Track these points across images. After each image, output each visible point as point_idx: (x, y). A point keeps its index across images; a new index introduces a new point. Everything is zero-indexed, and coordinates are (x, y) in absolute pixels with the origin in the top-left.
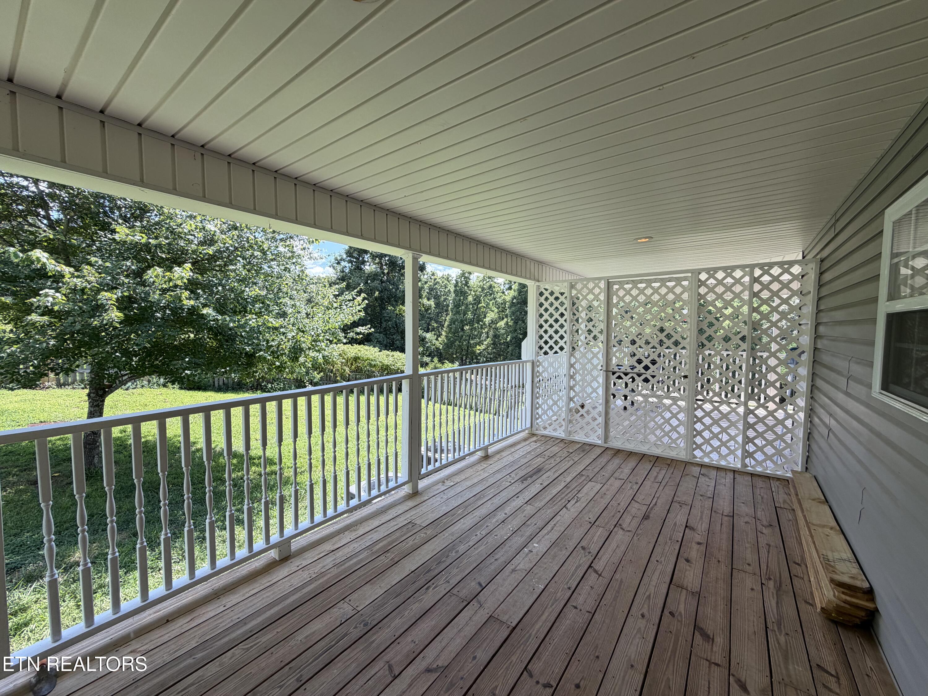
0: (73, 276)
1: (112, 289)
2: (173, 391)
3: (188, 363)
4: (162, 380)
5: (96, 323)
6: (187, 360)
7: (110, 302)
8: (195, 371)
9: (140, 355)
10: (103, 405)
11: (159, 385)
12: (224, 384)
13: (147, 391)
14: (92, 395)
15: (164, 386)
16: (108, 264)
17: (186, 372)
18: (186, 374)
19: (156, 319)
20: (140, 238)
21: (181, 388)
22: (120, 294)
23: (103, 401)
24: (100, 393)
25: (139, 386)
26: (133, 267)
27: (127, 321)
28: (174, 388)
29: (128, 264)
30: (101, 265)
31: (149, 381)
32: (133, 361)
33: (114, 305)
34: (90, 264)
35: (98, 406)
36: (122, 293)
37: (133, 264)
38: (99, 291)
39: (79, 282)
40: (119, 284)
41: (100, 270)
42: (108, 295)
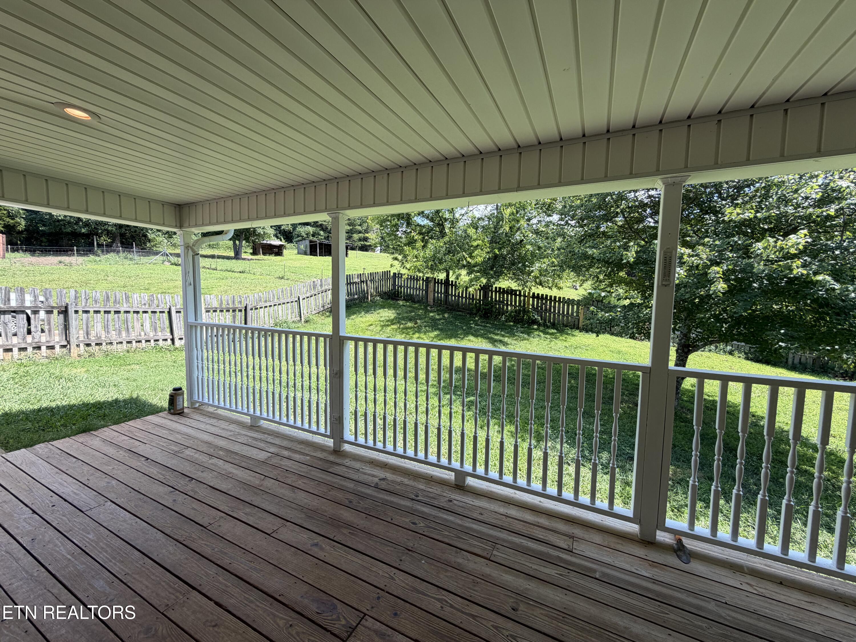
0: (689, 256)
1: (718, 264)
2: (738, 360)
3: (783, 335)
4: (729, 348)
5: (702, 293)
6: (782, 331)
7: (718, 276)
8: (792, 345)
9: (729, 322)
10: (686, 360)
11: (725, 352)
12: (800, 363)
13: (713, 355)
14: (679, 351)
15: (731, 353)
16: (717, 242)
17: (780, 343)
18: (780, 346)
19: (753, 290)
20: (749, 215)
21: (747, 358)
22: (725, 268)
23: (687, 357)
24: (686, 350)
25: (706, 350)
26: (740, 242)
27: (730, 292)
28: (739, 357)
29: (736, 239)
30: (712, 244)
31: (716, 347)
32: (723, 327)
33: (721, 277)
34: (703, 245)
35: (682, 360)
36: (727, 266)
37: (739, 239)
38: (709, 267)
39: (695, 261)
40: (724, 259)
41: (712, 247)
42: (717, 269)
